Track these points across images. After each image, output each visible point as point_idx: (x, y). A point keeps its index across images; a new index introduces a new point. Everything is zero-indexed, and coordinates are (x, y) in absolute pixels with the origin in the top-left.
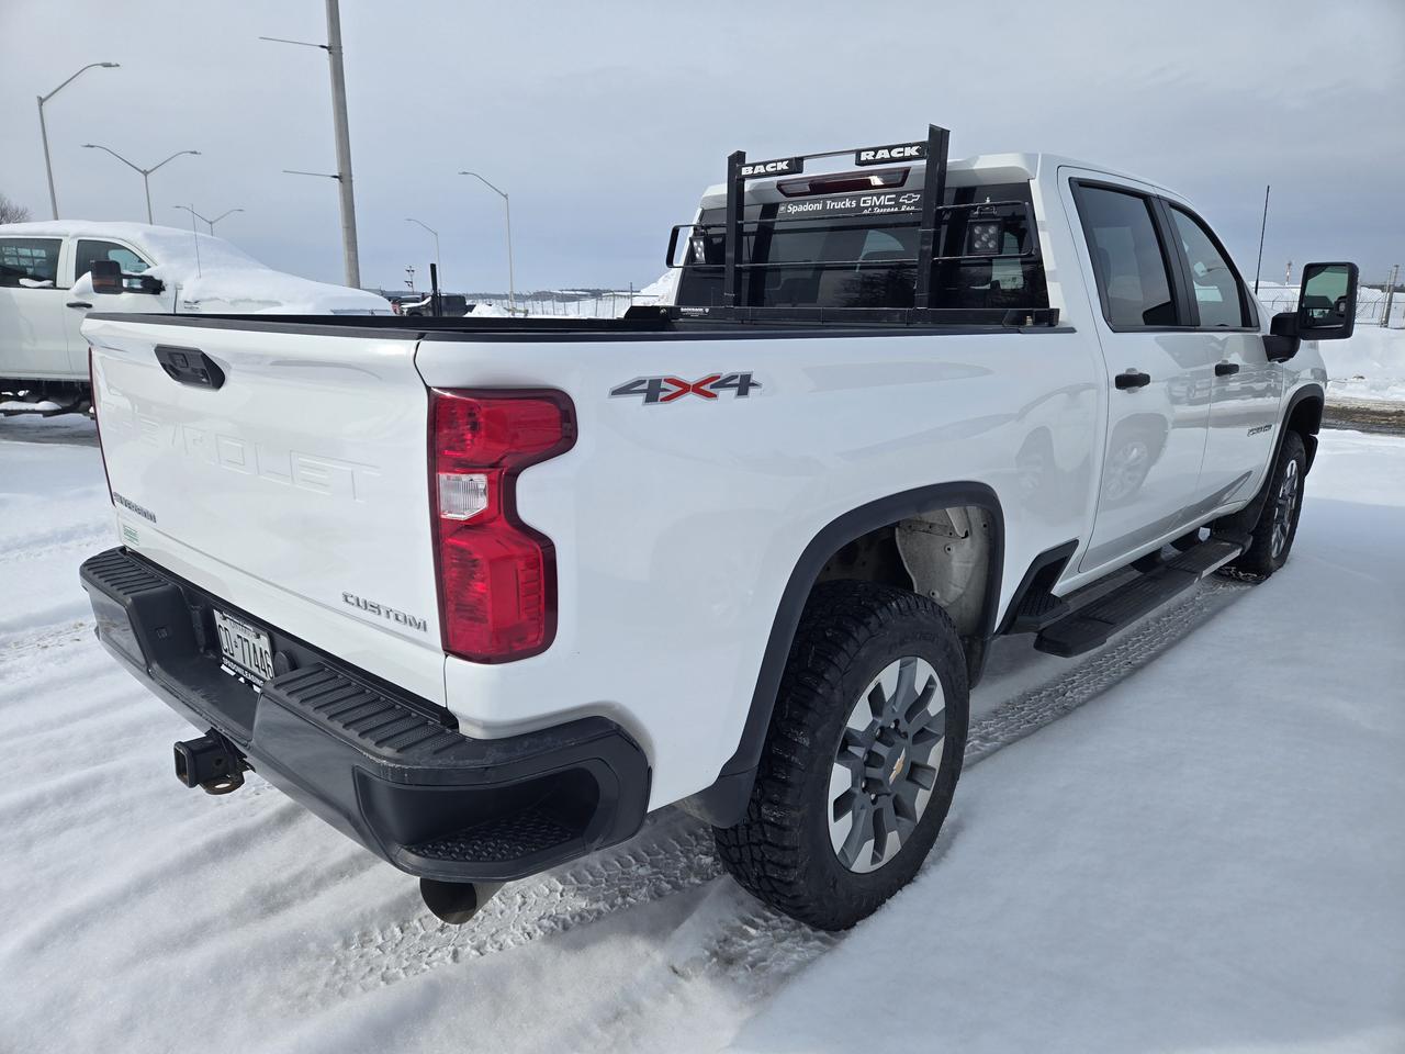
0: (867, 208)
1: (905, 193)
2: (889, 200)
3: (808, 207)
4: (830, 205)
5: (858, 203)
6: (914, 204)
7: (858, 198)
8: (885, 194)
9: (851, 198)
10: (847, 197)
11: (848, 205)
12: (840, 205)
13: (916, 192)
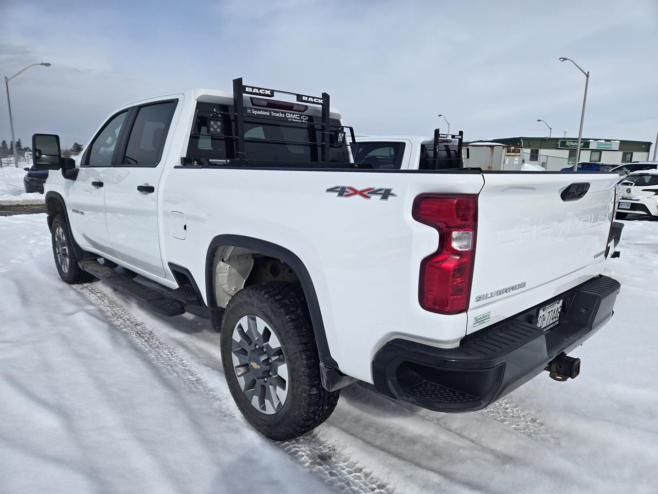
0: (290, 118)
1: (303, 115)
2: (297, 117)
3: (262, 113)
4: (273, 114)
5: (285, 115)
6: (307, 120)
7: (285, 113)
8: (296, 114)
9: (282, 113)
10: (280, 112)
11: (281, 115)
12: (277, 115)
13: (307, 116)
